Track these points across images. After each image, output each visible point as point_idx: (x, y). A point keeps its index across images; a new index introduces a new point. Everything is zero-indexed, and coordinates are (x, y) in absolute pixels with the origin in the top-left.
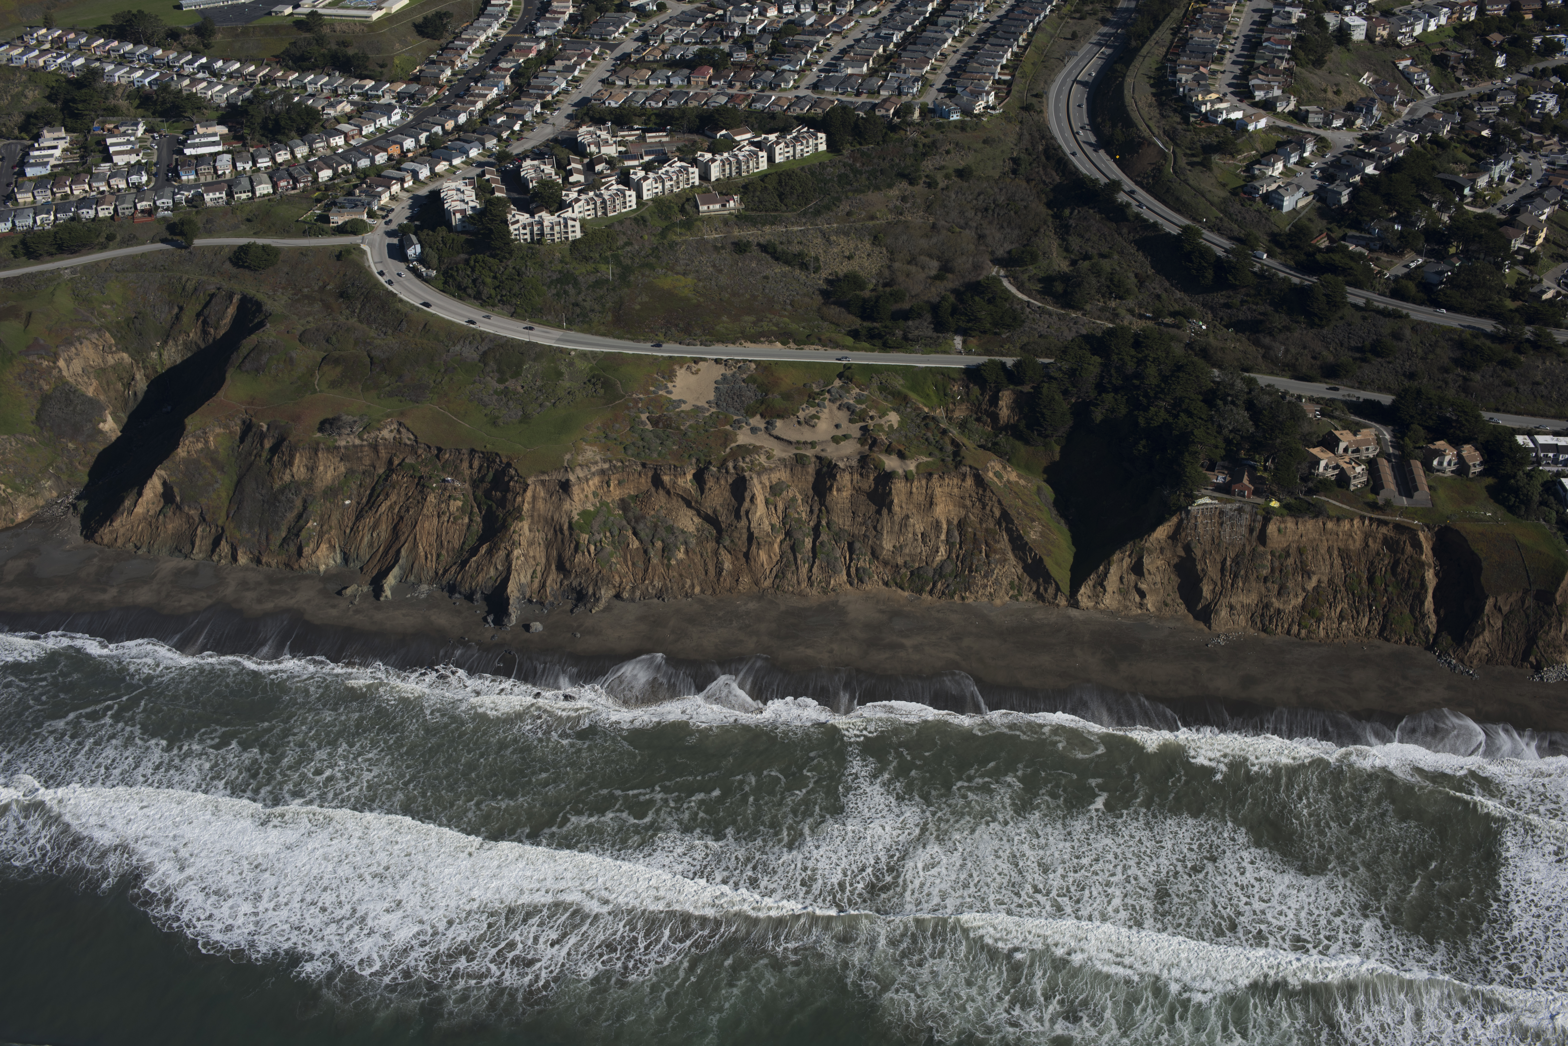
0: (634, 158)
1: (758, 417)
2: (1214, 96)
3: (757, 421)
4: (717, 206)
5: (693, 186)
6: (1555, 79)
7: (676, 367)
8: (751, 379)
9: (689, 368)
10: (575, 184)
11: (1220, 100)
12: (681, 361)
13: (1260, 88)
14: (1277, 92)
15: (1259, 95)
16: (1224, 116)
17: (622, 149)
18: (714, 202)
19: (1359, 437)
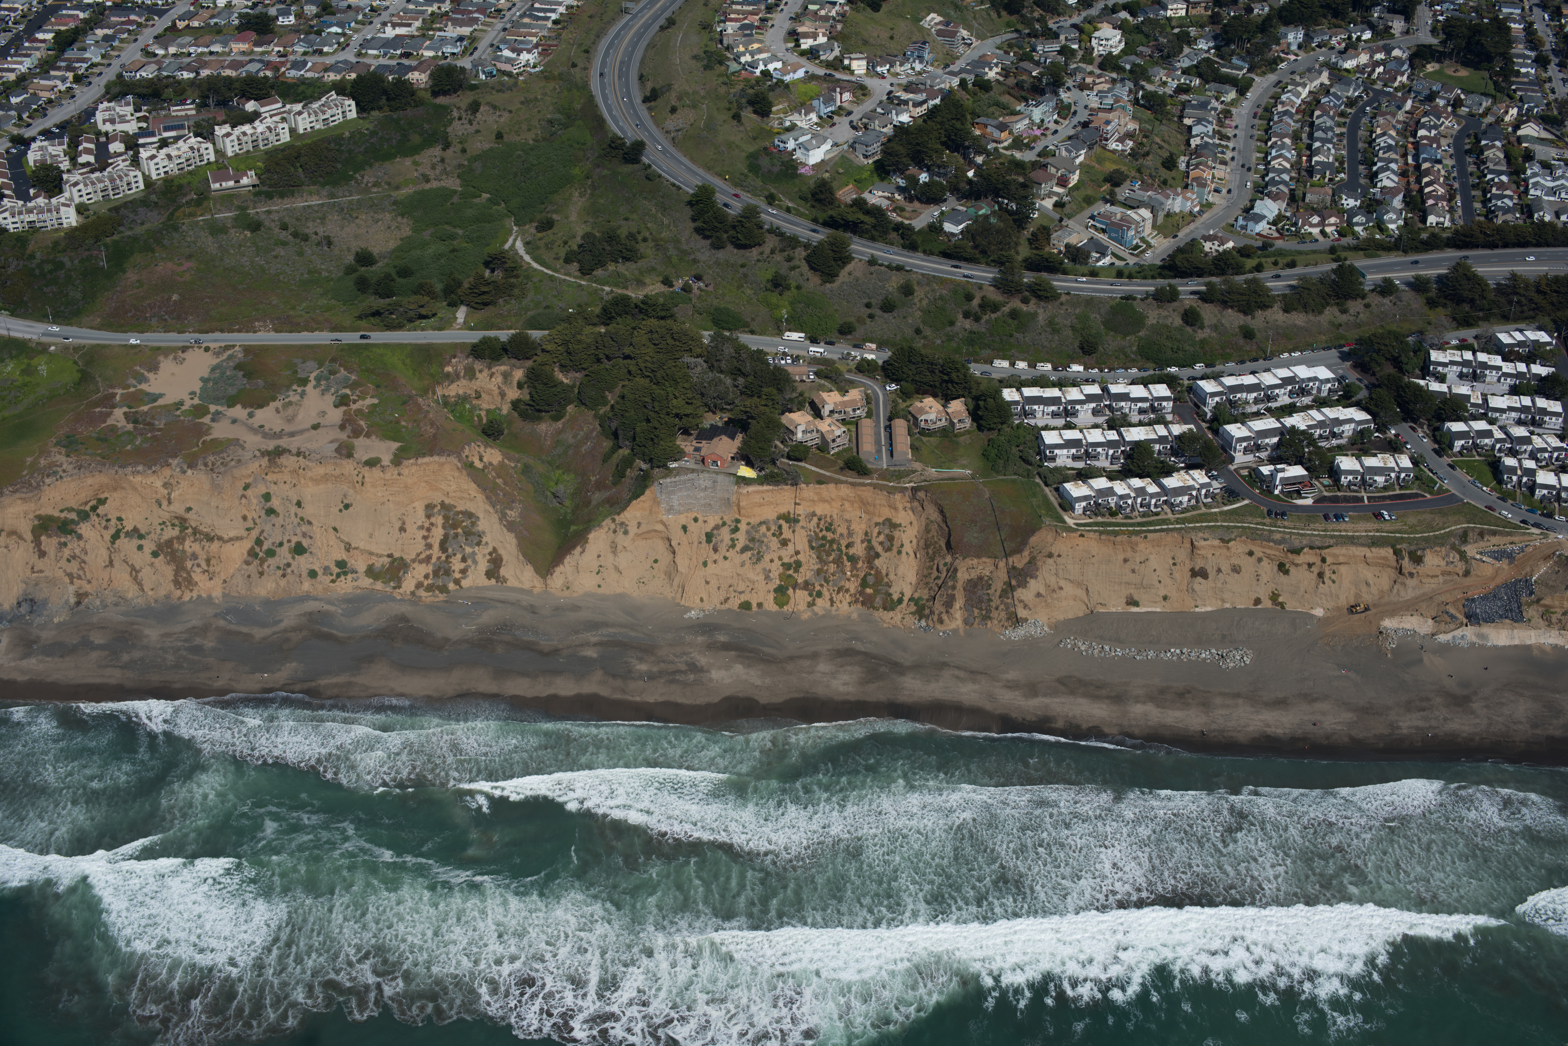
0: (153, 134)
1: (239, 407)
2: (756, 46)
3: (238, 411)
4: (231, 183)
5: (209, 163)
6: (1124, 15)
7: (161, 358)
8: (238, 367)
9: (175, 358)
10: (84, 165)
11: (760, 51)
12: (166, 351)
13: (806, 35)
14: (822, 40)
15: (806, 44)
16: (761, 67)
17: (144, 125)
18: (227, 179)
19: (846, 398)
